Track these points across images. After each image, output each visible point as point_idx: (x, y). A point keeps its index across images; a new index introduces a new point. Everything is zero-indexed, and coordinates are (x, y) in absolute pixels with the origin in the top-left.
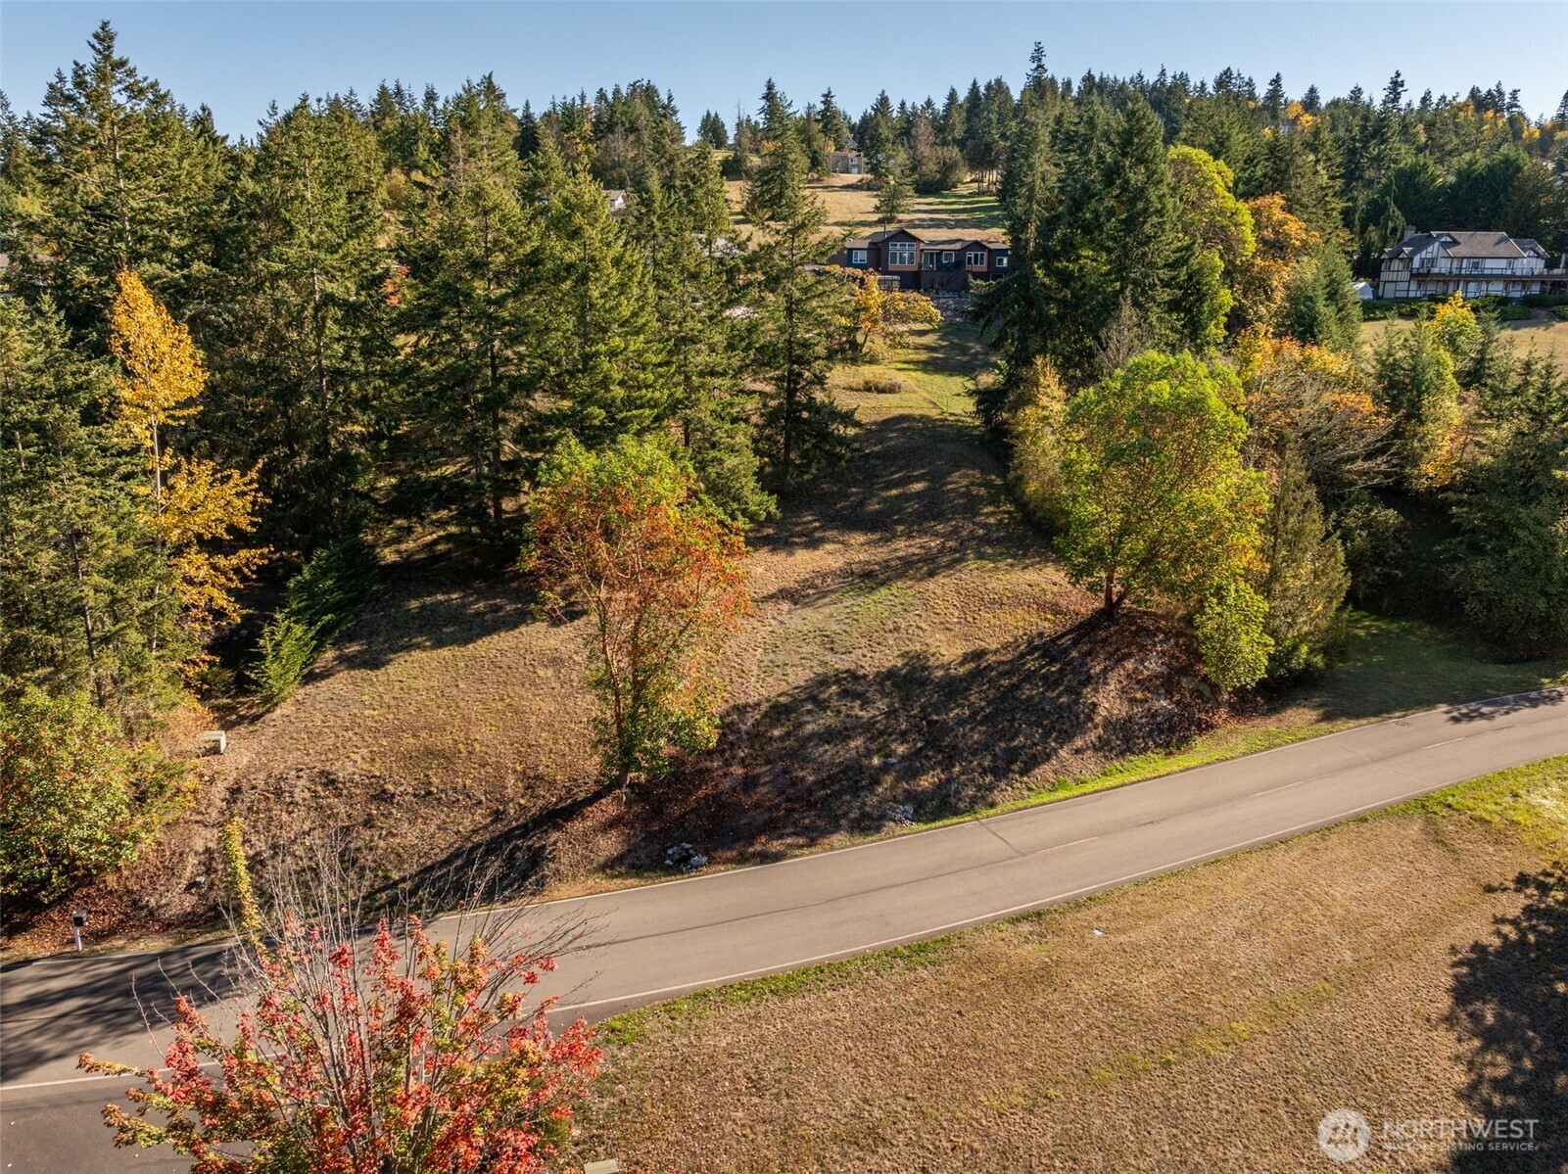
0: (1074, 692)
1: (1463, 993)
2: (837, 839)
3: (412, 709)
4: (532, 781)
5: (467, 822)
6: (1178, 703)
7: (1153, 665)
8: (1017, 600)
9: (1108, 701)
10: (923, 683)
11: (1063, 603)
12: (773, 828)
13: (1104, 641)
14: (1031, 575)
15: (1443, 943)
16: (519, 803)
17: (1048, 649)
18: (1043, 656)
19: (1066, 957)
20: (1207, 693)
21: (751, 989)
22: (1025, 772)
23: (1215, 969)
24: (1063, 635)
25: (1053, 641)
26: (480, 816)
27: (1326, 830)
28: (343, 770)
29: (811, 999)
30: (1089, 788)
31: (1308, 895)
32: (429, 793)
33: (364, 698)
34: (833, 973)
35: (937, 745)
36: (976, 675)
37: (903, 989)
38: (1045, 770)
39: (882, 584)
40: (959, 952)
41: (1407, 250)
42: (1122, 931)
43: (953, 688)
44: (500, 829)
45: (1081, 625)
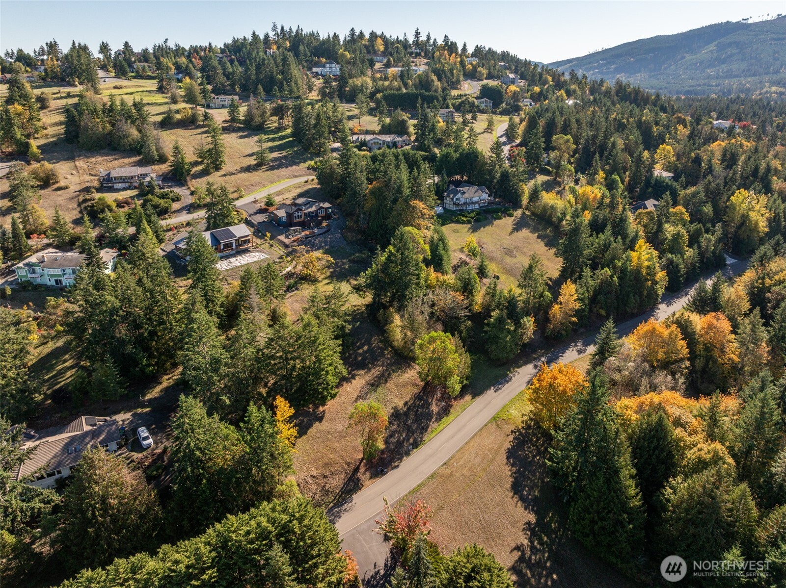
0: (428, 408)
1: (508, 458)
2: (405, 458)
3: (312, 455)
4: (348, 464)
5: (342, 477)
6: (445, 402)
7: (439, 395)
8: (407, 384)
9: (435, 408)
10: (400, 414)
11: (417, 382)
12: (392, 460)
13: (429, 392)
14: (406, 375)
15: (503, 449)
16: (350, 470)
17: (419, 397)
18: (419, 400)
19: (453, 470)
20: (449, 397)
21: (413, 492)
22: (426, 431)
23: (474, 465)
25: (419, 394)
26: (344, 474)
27: (481, 430)
28: (315, 473)
29: (422, 490)
30: (438, 430)
31: (482, 446)
32: (333, 473)
35: (410, 431)
36: (409, 409)
37: (433, 484)
38: (429, 429)
39: (377, 386)
40: (437, 475)
41: (452, 195)
42: (459, 462)
43: (406, 414)
44: (349, 476)
45: (423, 388)
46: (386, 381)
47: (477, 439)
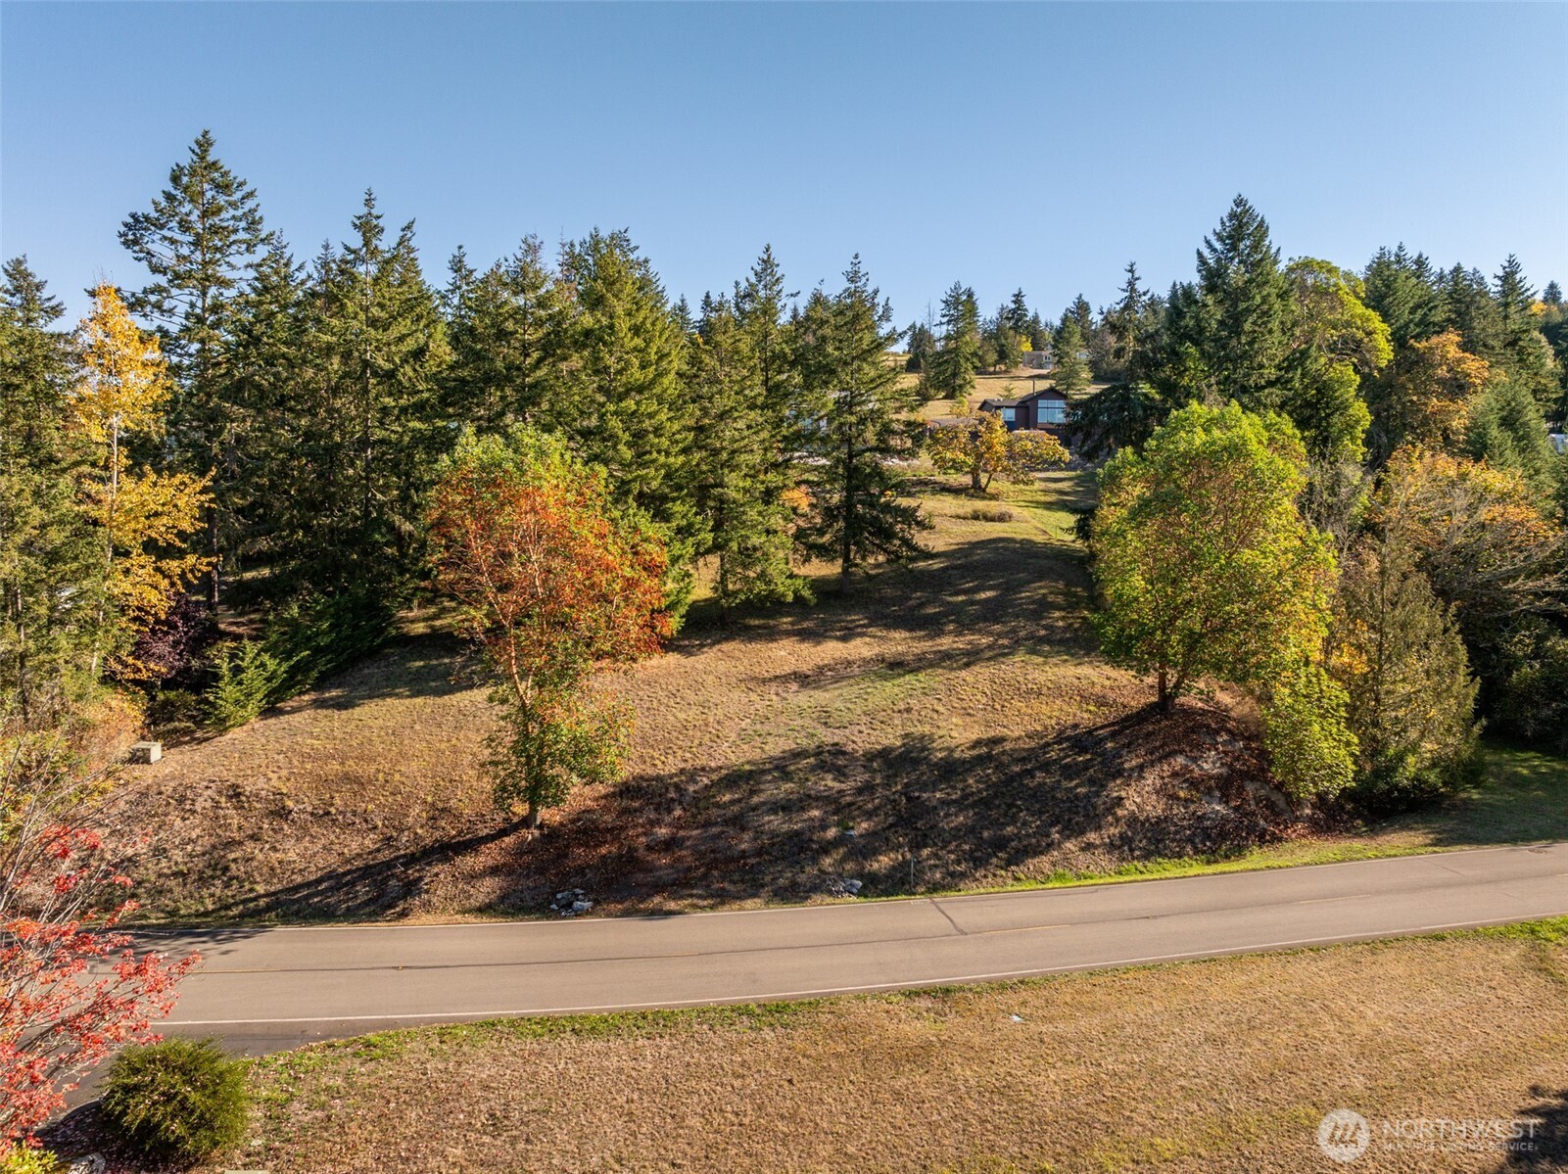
0: (1098, 784)
2: (754, 903)
3: (355, 742)
4: (436, 813)
5: (354, 845)
6: (1236, 809)
7: (1210, 765)
8: (1058, 691)
9: (1140, 798)
10: (919, 761)
11: (1111, 695)
13: (1149, 734)
14: (1085, 670)
16: (417, 836)
17: (1081, 740)
18: (1071, 748)
19: (960, 1039)
20: (1281, 803)
21: (551, 1026)
22: (1012, 862)
23: (1156, 1074)
24: (1103, 727)
25: (1090, 732)
26: (370, 841)
27: (1380, 943)
29: (616, 1044)
31: (1325, 1008)
32: (328, 813)
33: (316, 730)
34: (658, 1022)
36: (980, 760)
40: (823, 1018)
42: (1051, 1020)
43: (951, 769)
44: (385, 856)
45: (1128, 718)
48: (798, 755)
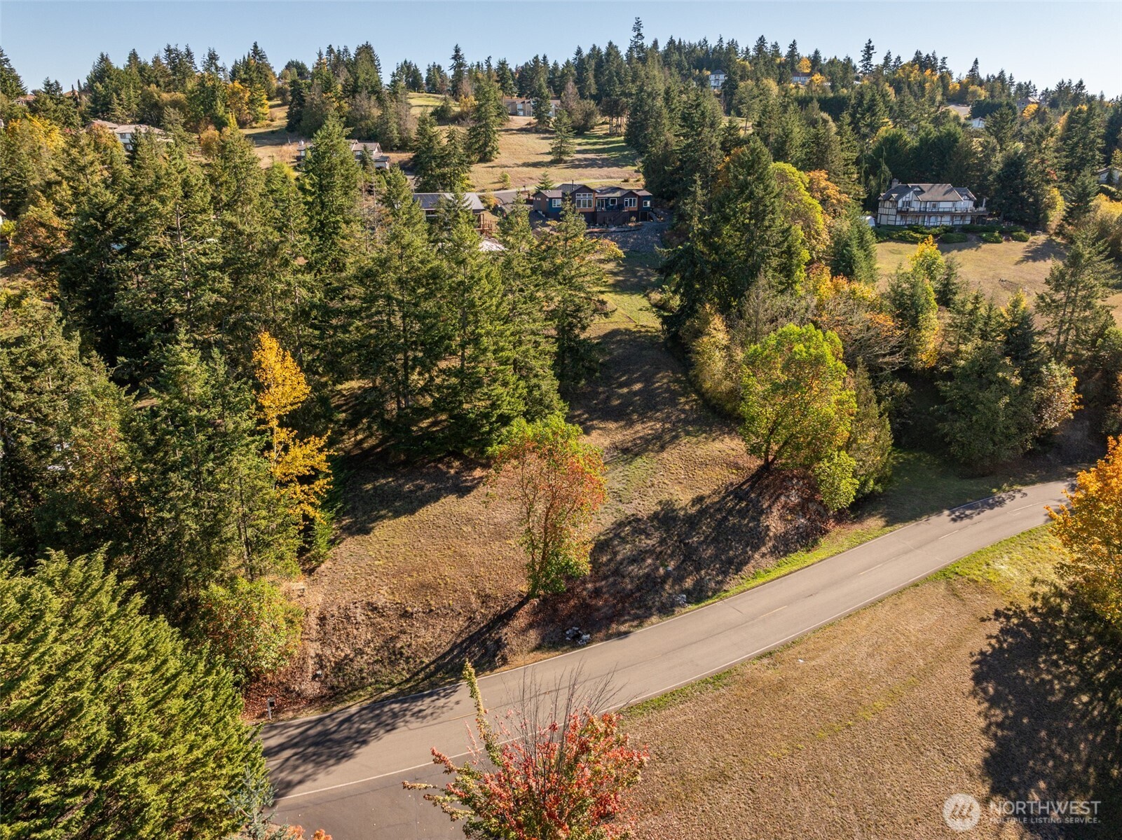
0: (756, 519)
1: (978, 678)
2: (654, 619)
3: (401, 558)
4: (485, 599)
5: (456, 626)
6: (809, 519)
7: (794, 499)
8: (713, 462)
9: (774, 524)
10: (675, 519)
11: (740, 462)
12: (615, 616)
13: (767, 486)
14: (718, 445)
15: (963, 652)
16: (483, 614)
17: (737, 493)
18: (735, 497)
19: (789, 675)
20: (822, 511)
21: (642, 707)
22: (738, 570)
23: (860, 675)
24: (744, 484)
25: (740, 487)
26: (461, 622)
27: (899, 593)
28: (381, 599)
30: (773, 575)
31: (897, 631)
32: (431, 611)
33: (371, 553)
34: (679, 695)
35: (690, 558)
36: (702, 512)
37: (715, 700)
38: (749, 568)
39: (636, 455)
40: (737, 678)
41: (894, 195)
42: (813, 659)
43: (692, 522)
44: (474, 629)
45: (753, 476)
46: (662, 448)
47: (882, 612)
48: (620, 525)
